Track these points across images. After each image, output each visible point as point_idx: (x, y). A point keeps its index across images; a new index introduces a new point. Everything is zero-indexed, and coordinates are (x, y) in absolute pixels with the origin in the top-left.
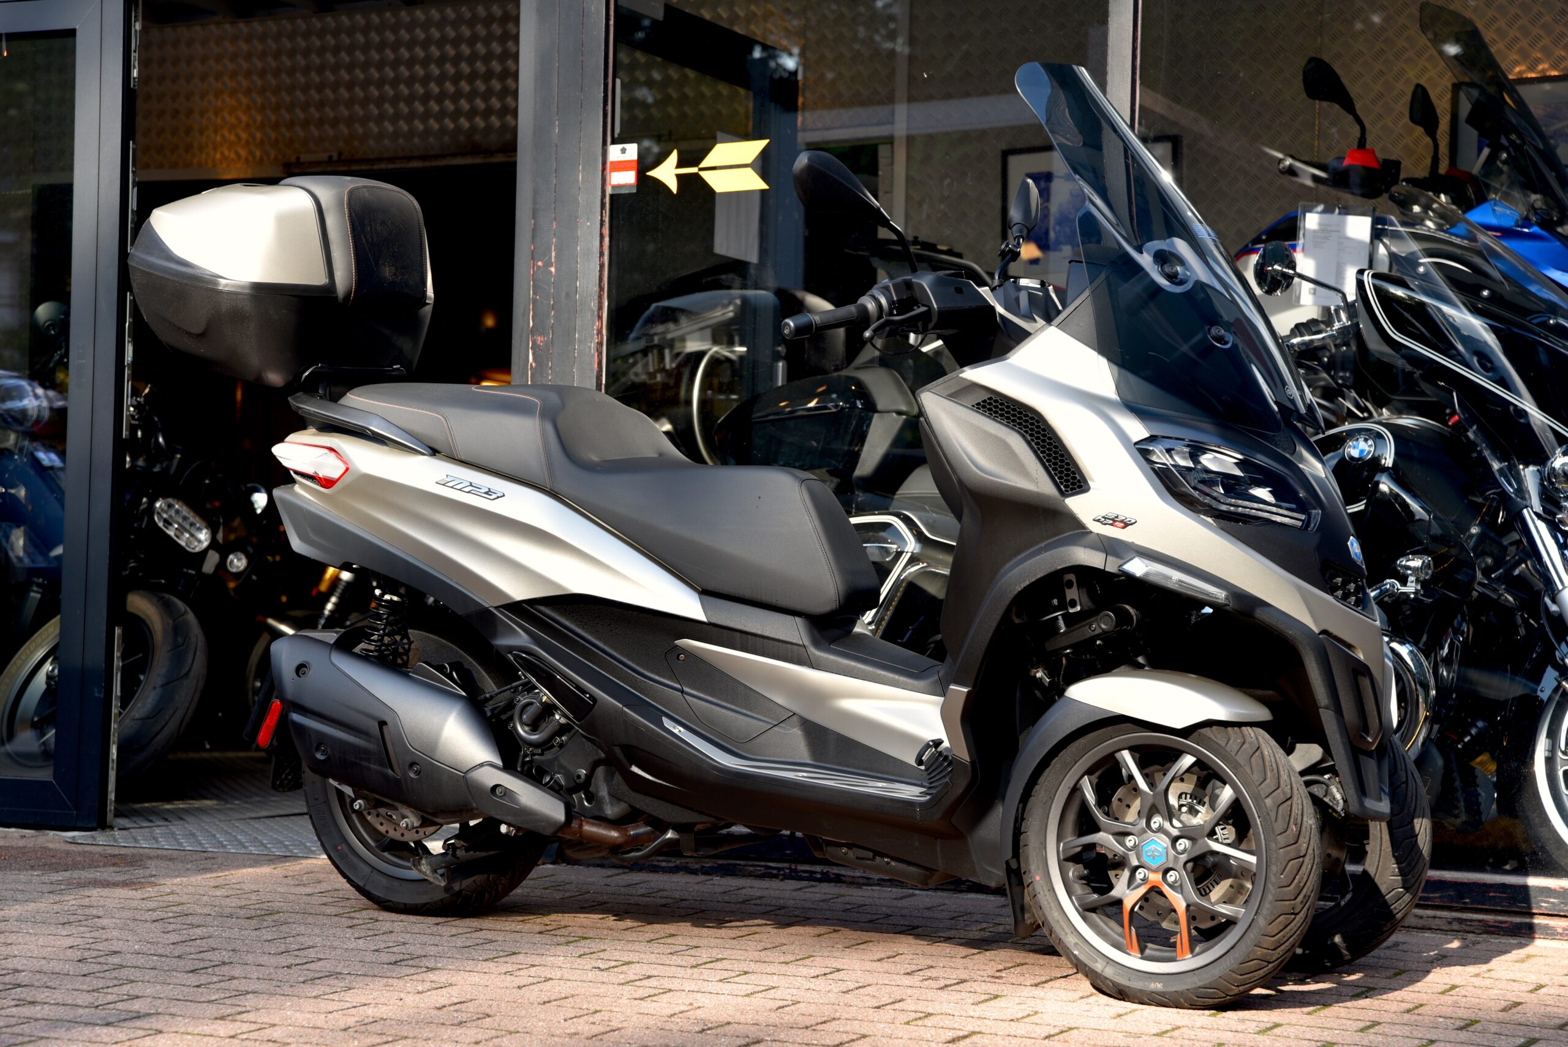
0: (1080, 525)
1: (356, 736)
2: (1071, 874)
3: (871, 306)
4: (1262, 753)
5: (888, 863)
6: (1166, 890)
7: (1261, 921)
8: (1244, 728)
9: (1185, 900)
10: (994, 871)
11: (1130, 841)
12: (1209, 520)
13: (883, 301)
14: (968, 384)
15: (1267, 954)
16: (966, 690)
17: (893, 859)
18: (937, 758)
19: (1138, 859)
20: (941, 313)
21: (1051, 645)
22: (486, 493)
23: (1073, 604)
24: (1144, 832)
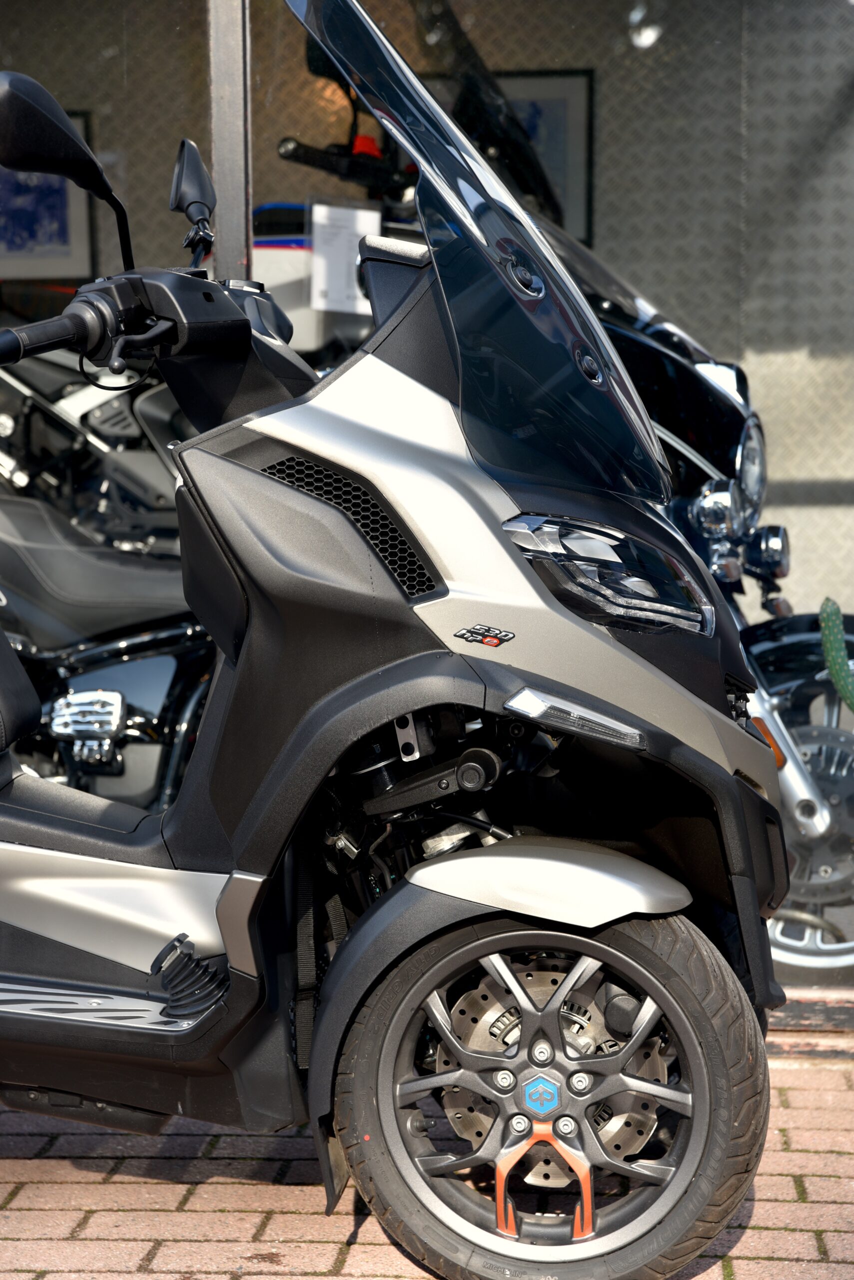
0: (433, 642)
2: (409, 1125)
3: (89, 316)
4: (700, 954)
5: (102, 1109)
6: (561, 1146)
7: (705, 1186)
8: (670, 919)
9: (588, 1157)
10: (269, 1114)
11: (504, 1079)
12: (603, 629)
13: (106, 310)
14: (257, 437)
15: (709, 1230)
16: (259, 880)
17: (109, 1103)
18: (186, 966)
19: (517, 1104)
20: (192, 329)
21: (371, 808)
23: (408, 749)
24: (524, 1066)
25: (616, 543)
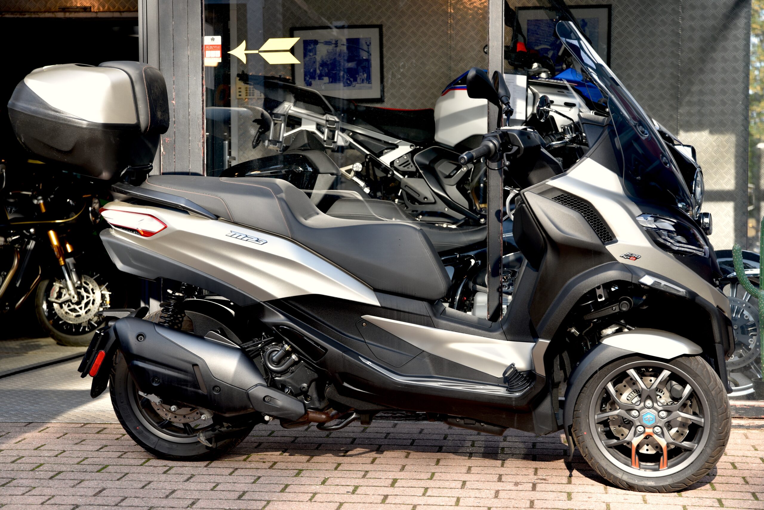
0: (612, 258)
1: (178, 373)
2: (599, 430)
3: (491, 145)
4: (707, 369)
5: (483, 425)
6: (655, 437)
7: (708, 450)
8: (696, 357)
9: (666, 440)
10: (544, 428)
11: (635, 413)
12: (671, 254)
13: (495, 142)
14: (549, 188)
15: (710, 466)
16: (549, 342)
17: (486, 424)
18: (515, 374)
19: (640, 422)
20: (525, 148)
21: (587, 317)
22: (257, 241)
23: (601, 297)
24: (642, 408)
25: (673, 224)
